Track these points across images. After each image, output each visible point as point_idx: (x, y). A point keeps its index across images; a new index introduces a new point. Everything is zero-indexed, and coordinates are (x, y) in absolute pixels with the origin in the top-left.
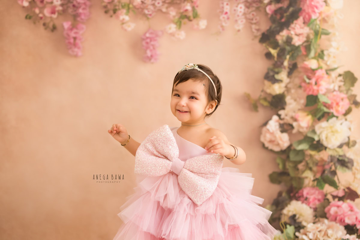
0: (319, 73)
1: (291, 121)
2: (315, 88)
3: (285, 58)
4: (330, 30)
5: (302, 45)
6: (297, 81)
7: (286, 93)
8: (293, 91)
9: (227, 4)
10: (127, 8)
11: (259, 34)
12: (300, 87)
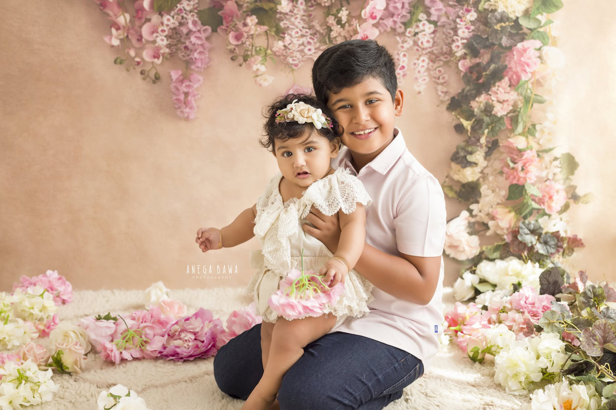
0: (528, 155)
1: (486, 220)
2: (522, 174)
3: (483, 134)
4: (546, 97)
5: (506, 115)
6: (497, 165)
7: (481, 180)
8: (491, 178)
9: (404, 55)
10: (263, 54)
11: (447, 98)
12: (501, 173)
